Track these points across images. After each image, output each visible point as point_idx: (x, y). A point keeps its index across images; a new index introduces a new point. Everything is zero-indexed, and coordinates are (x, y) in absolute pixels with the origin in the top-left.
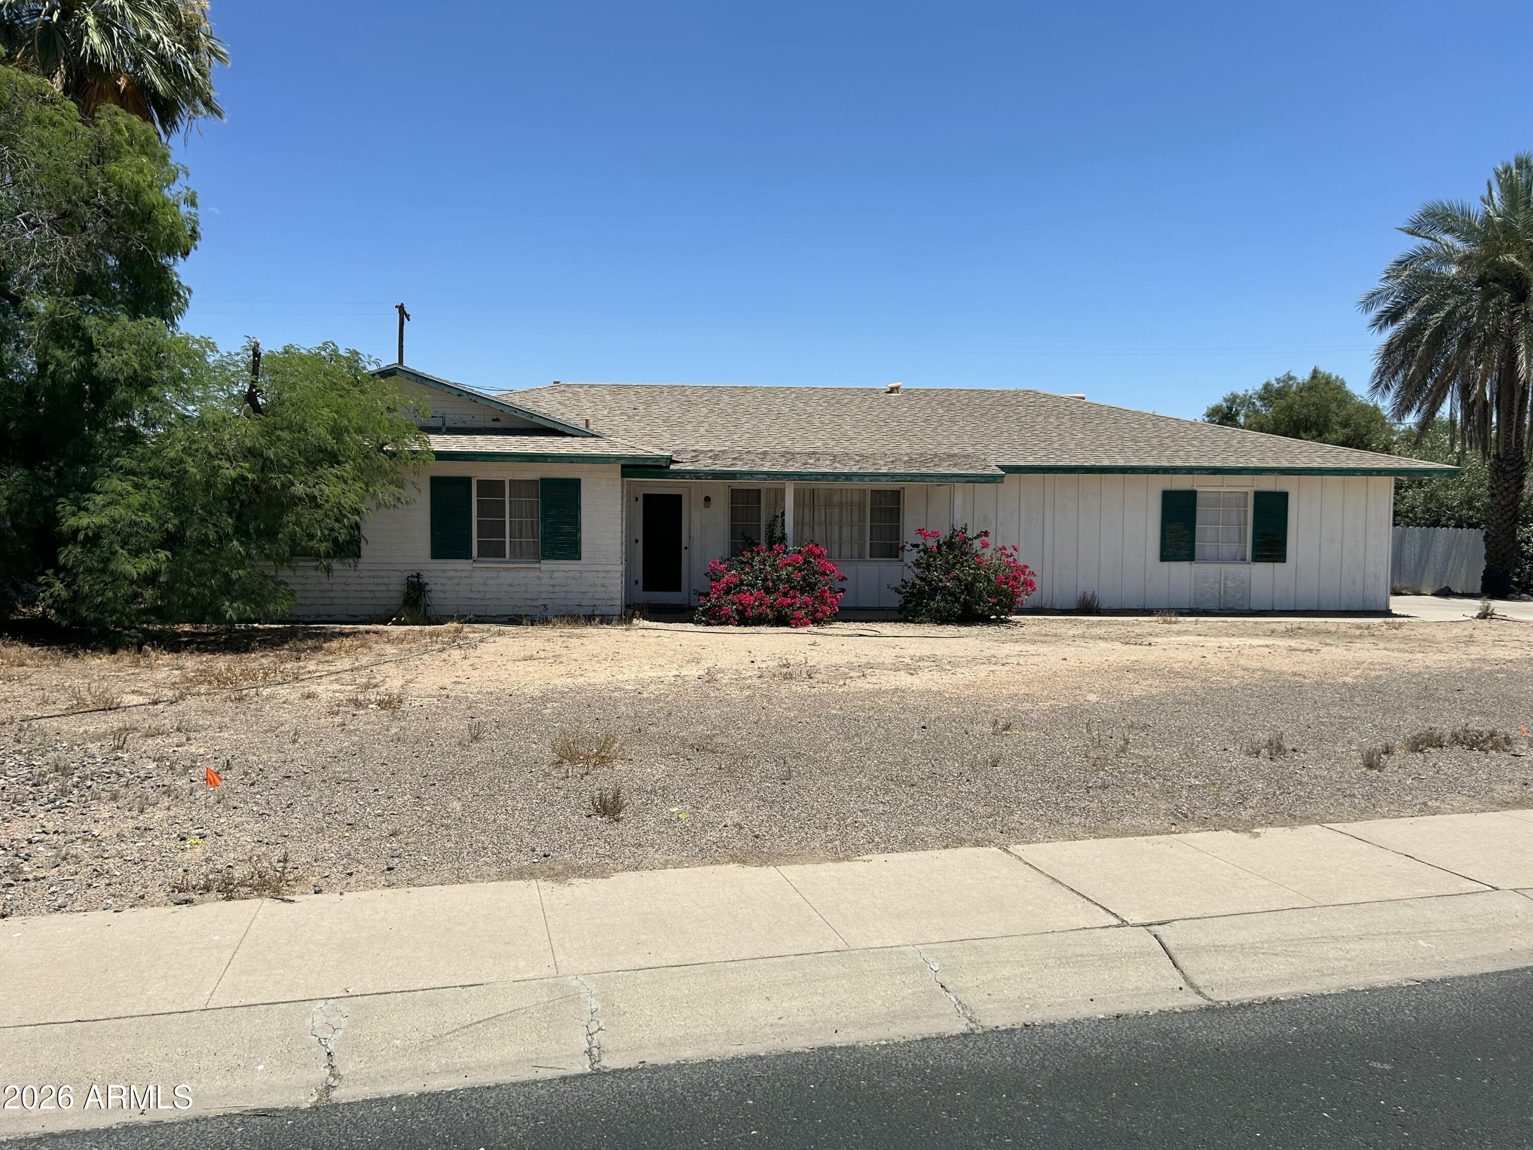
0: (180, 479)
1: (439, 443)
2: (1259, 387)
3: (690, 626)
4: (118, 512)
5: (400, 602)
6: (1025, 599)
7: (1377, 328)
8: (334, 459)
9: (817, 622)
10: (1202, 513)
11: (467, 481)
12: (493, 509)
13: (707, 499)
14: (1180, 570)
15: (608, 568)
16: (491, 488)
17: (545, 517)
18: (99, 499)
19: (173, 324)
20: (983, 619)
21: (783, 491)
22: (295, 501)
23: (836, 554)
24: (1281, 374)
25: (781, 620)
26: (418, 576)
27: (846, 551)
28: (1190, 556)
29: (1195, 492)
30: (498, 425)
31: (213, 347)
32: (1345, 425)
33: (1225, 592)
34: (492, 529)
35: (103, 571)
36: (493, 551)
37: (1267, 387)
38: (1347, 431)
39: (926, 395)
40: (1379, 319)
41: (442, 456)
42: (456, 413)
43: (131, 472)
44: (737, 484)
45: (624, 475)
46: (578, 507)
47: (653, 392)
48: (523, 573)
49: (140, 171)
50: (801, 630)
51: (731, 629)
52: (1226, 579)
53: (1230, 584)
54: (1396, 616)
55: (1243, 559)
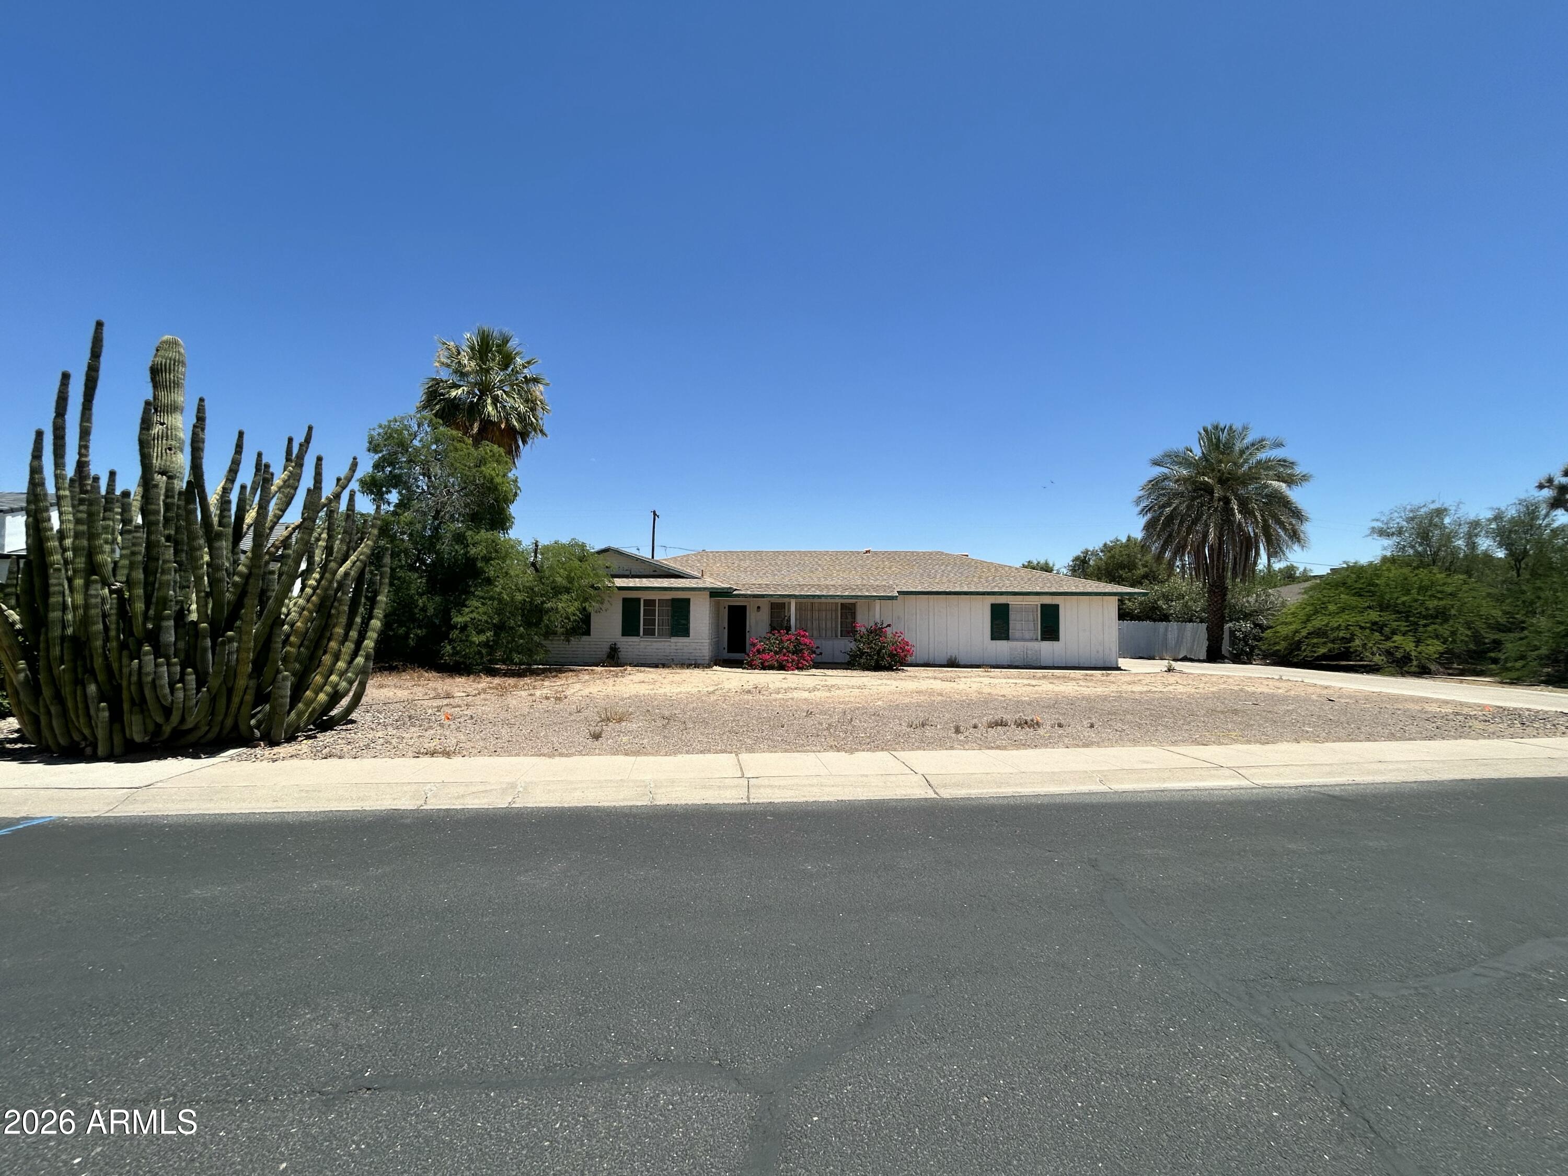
0: (500, 601)
1: (619, 582)
2: (1101, 545)
3: (740, 670)
4: (474, 615)
5: (605, 656)
6: (909, 659)
7: (1142, 515)
8: (568, 591)
9: (799, 668)
10: (1012, 616)
11: (638, 600)
12: (650, 612)
13: (759, 608)
14: (1002, 645)
15: (703, 641)
16: (650, 603)
17: (673, 617)
18: (467, 610)
19: (507, 533)
20: (889, 668)
21: (790, 603)
22: (548, 611)
23: (824, 635)
24: (1112, 538)
25: (782, 667)
26: (615, 644)
27: (829, 633)
28: (1007, 638)
29: (1008, 604)
30: (655, 573)
31: (520, 543)
32: (1145, 566)
33: (1027, 657)
34: (650, 622)
35: (467, 641)
36: (649, 632)
37: (1105, 545)
38: (1146, 569)
39: (883, 554)
40: (1143, 510)
41: (620, 588)
42: (636, 569)
43: (482, 598)
44: (773, 600)
45: (711, 597)
46: (689, 612)
47: (744, 555)
48: (663, 643)
49: (494, 469)
50: (790, 672)
51: (756, 671)
52: (1027, 649)
53: (1029, 652)
54: (1122, 670)
55: (1037, 639)
